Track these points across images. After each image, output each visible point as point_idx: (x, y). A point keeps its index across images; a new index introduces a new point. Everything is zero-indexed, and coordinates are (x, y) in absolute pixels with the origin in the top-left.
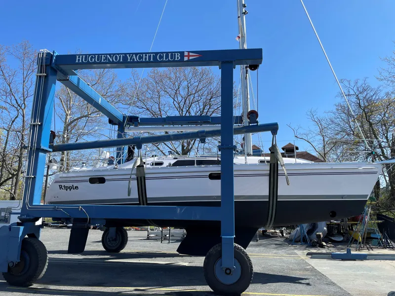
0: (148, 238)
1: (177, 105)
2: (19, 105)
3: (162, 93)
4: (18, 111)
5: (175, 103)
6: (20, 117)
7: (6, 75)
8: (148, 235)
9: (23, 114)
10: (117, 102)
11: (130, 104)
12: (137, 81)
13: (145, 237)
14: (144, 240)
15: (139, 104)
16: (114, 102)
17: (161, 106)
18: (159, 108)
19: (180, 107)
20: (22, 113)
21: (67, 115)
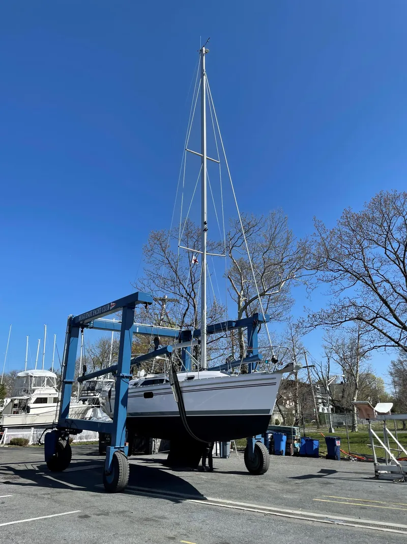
0: (377, 477)
1: (393, 256)
2: (188, 294)
3: (366, 243)
4: (188, 301)
5: (388, 253)
6: (191, 307)
7: (172, 263)
8: (376, 472)
9: (194, 304)
10: (299, 269)
11: (317, 268)
12: (324, 236)
13: (371, 474)
14: (370, 478)
15: (332, 265)
16: (296, 269)
17: (367, 262)
18: (365, 267)
19: (398, 258)
20: (192, 303)
21: (239, 297)
